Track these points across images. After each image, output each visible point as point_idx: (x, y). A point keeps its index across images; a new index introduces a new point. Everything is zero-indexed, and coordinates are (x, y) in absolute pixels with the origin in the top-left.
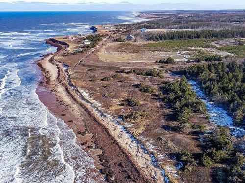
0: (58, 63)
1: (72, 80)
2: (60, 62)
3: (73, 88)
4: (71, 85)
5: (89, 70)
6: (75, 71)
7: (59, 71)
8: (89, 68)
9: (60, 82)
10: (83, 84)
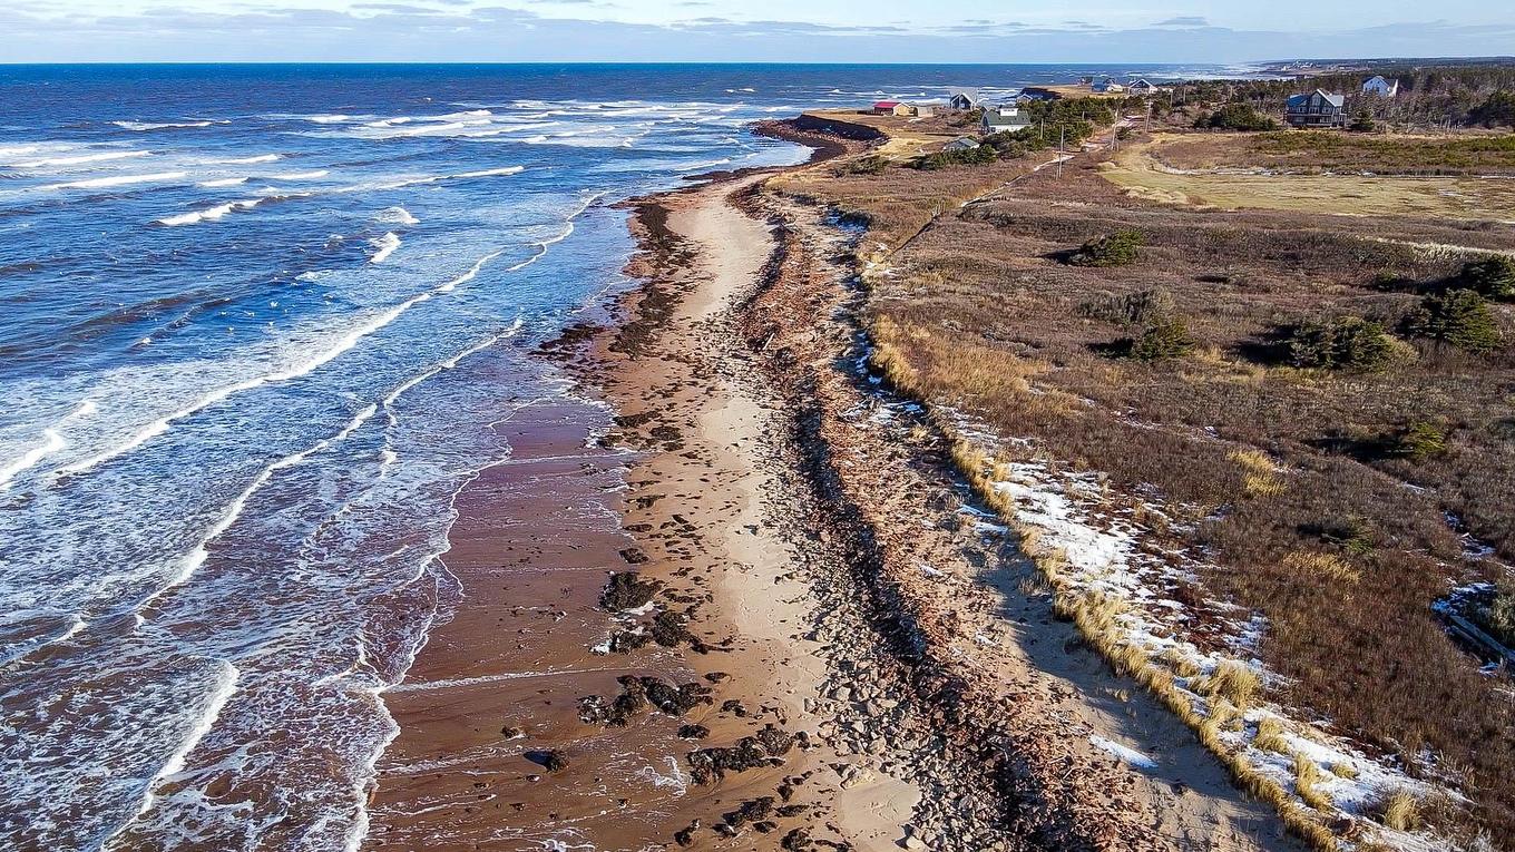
0: (787, 207)
1: (885, 327)
2: (804, 200)
3: (883, 413)
4: (871, 379)
5: (1063, 258)
6: (924, 254)
7: (780, 256)
8: (1054, 246)
9: (756, 345)
10: (1022, 378)
